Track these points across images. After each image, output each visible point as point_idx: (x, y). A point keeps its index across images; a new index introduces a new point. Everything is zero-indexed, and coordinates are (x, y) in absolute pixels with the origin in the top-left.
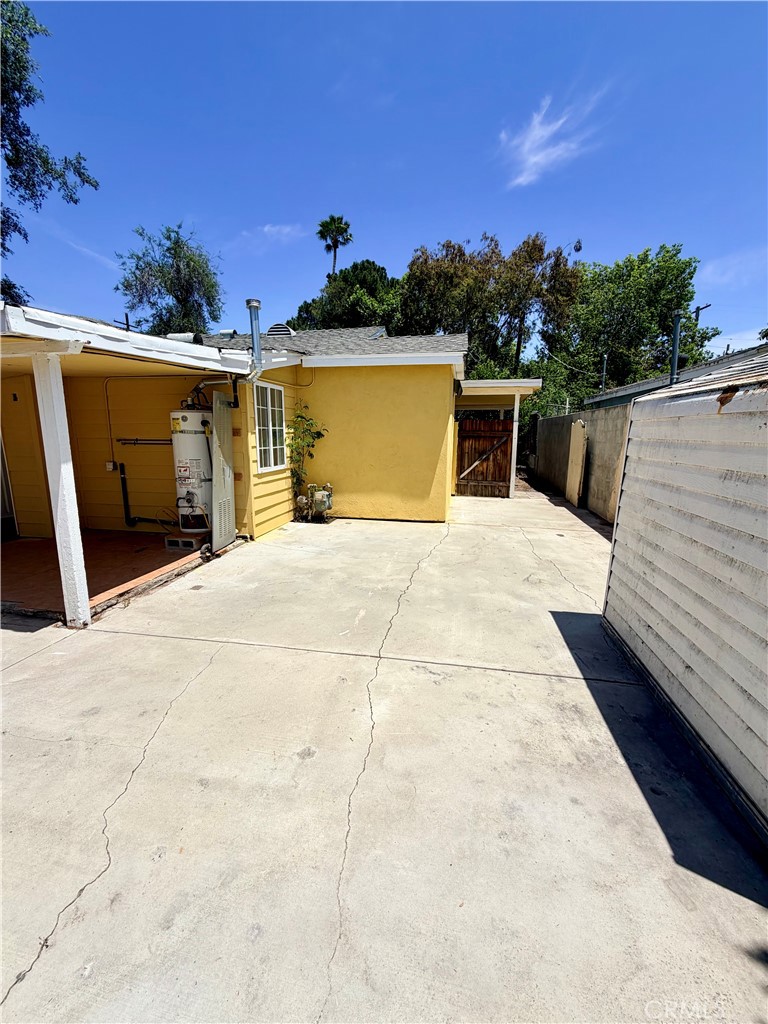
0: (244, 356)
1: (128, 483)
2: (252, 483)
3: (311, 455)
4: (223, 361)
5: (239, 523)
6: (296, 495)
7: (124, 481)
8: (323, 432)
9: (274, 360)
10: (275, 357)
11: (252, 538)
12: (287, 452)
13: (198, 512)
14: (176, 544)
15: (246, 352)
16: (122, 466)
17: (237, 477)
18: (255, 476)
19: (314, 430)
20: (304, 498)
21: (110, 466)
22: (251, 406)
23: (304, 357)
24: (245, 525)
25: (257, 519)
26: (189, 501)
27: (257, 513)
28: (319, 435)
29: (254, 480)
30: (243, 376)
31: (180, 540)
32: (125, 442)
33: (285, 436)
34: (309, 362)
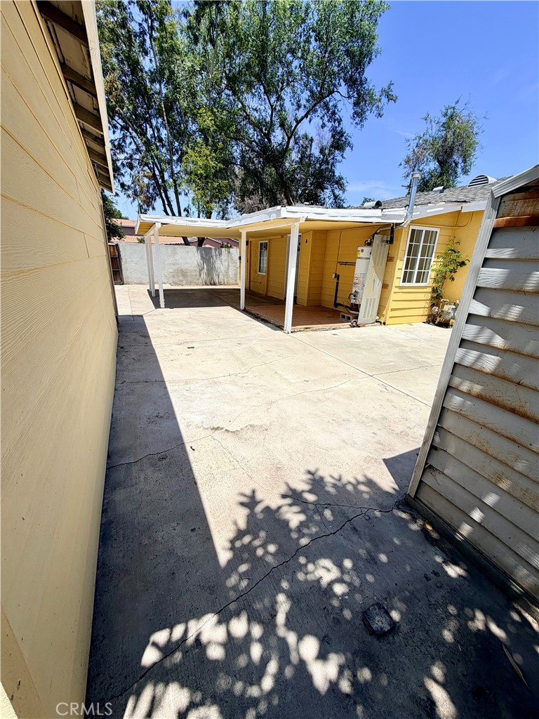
0: (402, 212)
1: (339, 284)
2: (393, 292)
3: (453, 279)
4: (384, 216)
5: (379, 313)
6: (433, 305)
7: (338, 283)
8: (466, 262)
9: (428, 211)
10: (429, 209)
11: (384, 324)
12: (432, 274)
13: (358, 303)
14: (344, 317)
15: (404, 208)
16: (338, 275)
17: (385, 286)
18: (396, 287)
19: (460, 260)
20: (437, 308)
21: (334, 276)
22: (403, 243)
23: (464, 205)
24: (383, 316)
25: (390, 314)
26: (355, 296)
27: (392, 310)
28: (463, 264)
29: (394, 290)
30: (397, 225)
31: (346, 315)
32: (341, 263)
33: (432, 263)
34: (467, 208)
